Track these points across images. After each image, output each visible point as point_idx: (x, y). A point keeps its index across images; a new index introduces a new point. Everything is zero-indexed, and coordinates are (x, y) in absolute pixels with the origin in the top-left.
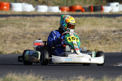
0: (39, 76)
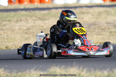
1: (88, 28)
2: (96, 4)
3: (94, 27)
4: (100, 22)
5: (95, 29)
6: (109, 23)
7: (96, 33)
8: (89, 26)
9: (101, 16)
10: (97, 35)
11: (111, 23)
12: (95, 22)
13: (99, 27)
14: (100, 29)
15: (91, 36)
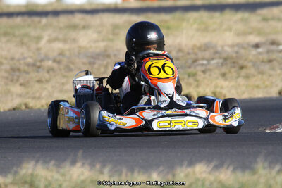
0: (98, 166)
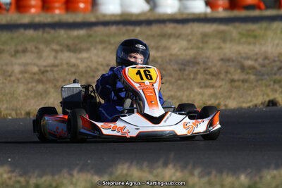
1: (180, 70)
2: (194, 14)
3: (195, 69)
4: (208, 58)
5: (196, 73)
6: (228, 60)
7: (200, 83)
8: (183, 67)
9: (207, 42)
10: (201, 87)
11: (233, 61)
12: (195, 58)
13: (205, 69)
14: (207, 74)
15: (188, 89)
